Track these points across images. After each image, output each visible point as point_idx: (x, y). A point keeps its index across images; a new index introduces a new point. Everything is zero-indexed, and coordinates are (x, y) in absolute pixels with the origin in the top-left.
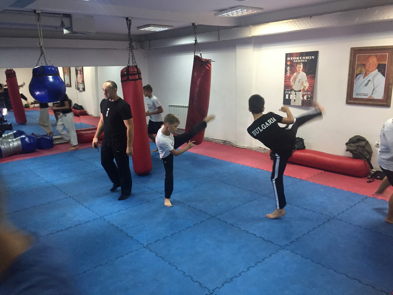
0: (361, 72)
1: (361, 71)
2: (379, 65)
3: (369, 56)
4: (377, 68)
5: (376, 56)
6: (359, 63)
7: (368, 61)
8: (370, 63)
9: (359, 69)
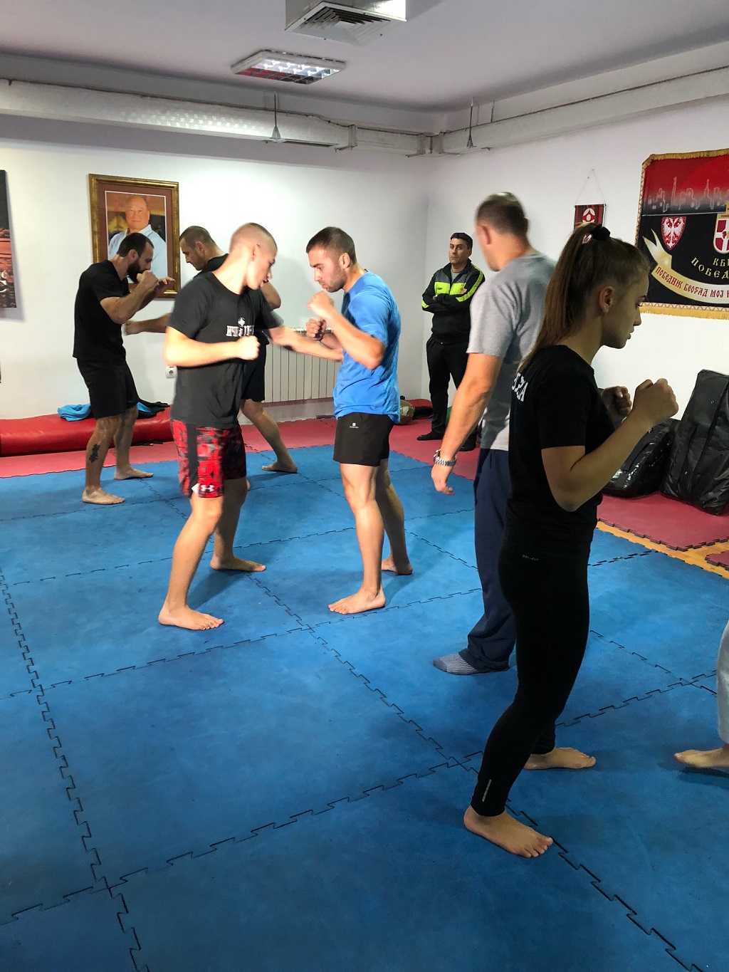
0: (120, 230)
1: (118, 226)
2: (151, 216)
3: (130, 198)
4: (149, 223)
5: (145, 198)
6: (113, 209)
7: (130, 207)
8: (135, 212)
9: (114, 223)
